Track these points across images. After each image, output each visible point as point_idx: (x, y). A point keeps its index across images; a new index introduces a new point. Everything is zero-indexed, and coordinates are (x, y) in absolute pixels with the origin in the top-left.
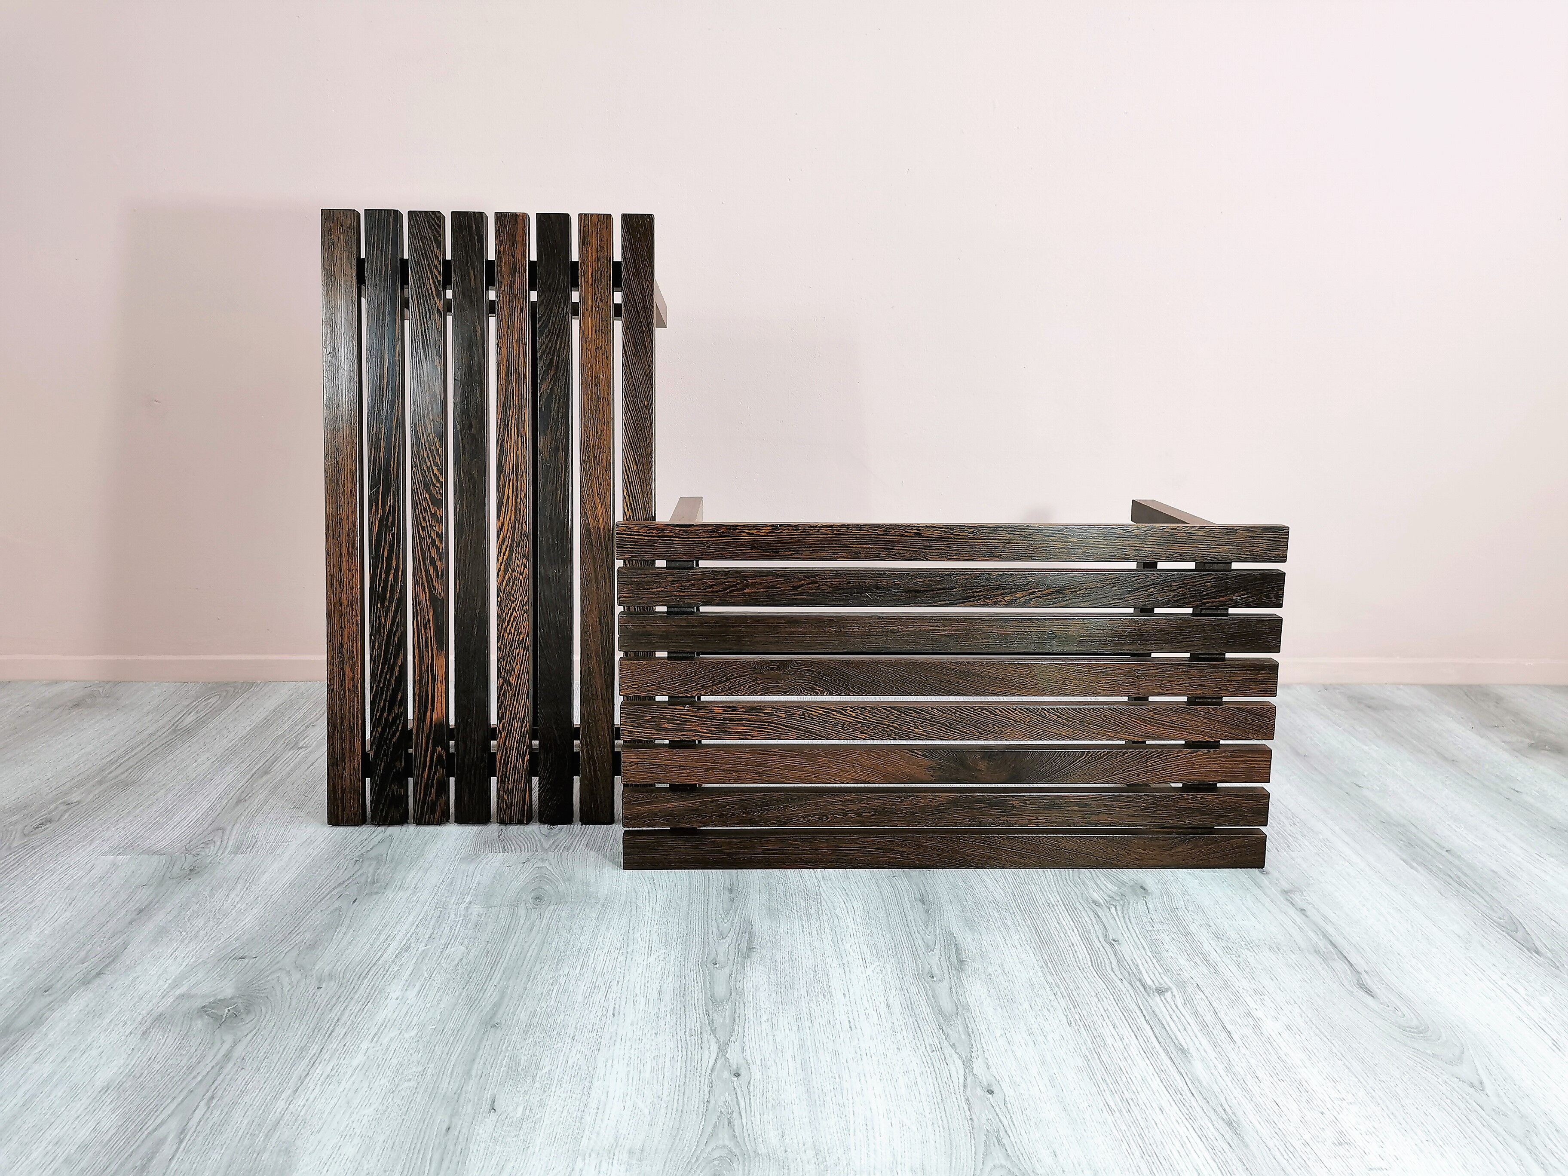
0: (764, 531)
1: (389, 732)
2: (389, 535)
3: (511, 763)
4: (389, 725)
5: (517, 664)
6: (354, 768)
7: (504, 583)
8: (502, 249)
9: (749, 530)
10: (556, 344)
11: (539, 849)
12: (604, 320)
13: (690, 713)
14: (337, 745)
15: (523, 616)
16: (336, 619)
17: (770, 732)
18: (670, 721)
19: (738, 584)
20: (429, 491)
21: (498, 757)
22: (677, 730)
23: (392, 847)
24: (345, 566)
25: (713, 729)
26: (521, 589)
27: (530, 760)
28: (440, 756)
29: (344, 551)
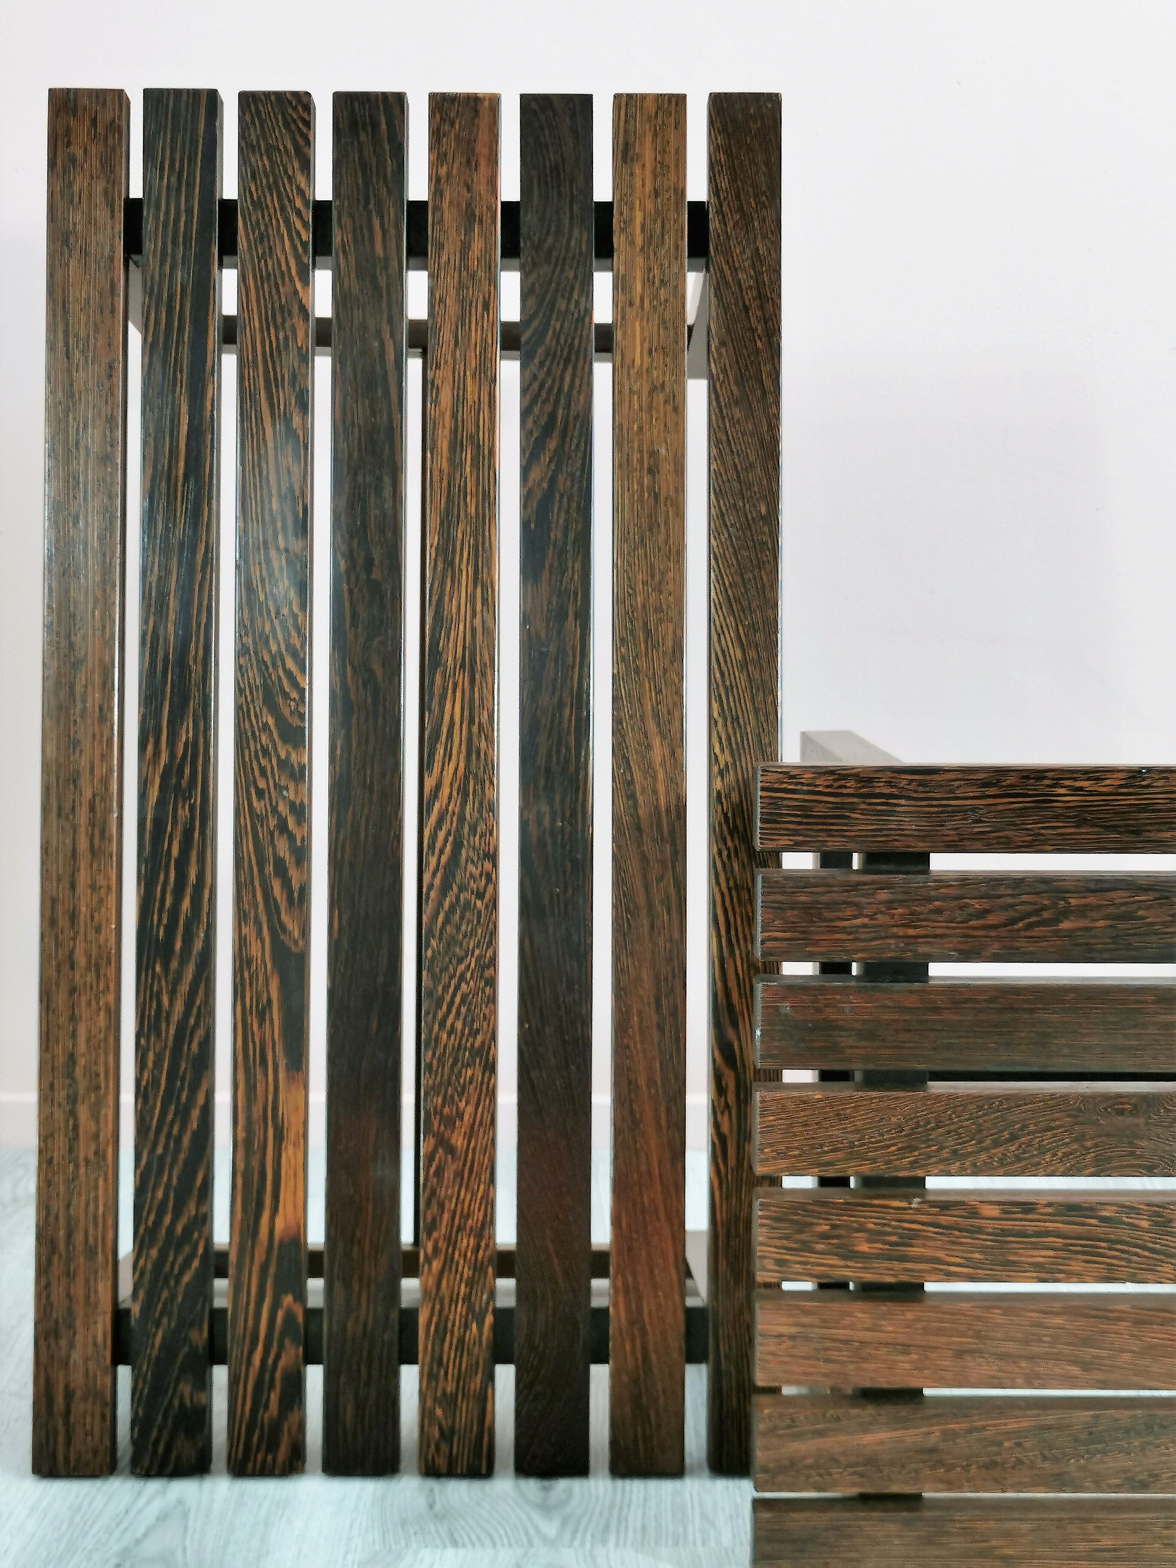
0: (1108, 782)
1: (175, 1259)
2: (183, 807)
3: (452, 1333)
4: (175, 1243)
5: (467, 1103)
6: (95, 1344)
7: (440, 919)
8: (443, 171)
9: (1075, 779)
10: (562, 379)
11: (536, 1540)
12: (670, 325)
13: (923, 1218)
14: (57, 1292)
15: (483, 991)
16: (61, 998)
17: (1112, 1265)
18: (875, 1236)
19: (1045, 908)
20: (274, 710)
21: (422, 1319)
22: (891, 1258)
23: (190, 1531)
24: (83, 878)
25: (977, 1256)
26: (479, 931)
27: (495, 1327)
28: (290, 1317)
29: (83, 844)
